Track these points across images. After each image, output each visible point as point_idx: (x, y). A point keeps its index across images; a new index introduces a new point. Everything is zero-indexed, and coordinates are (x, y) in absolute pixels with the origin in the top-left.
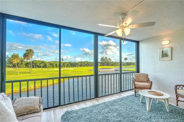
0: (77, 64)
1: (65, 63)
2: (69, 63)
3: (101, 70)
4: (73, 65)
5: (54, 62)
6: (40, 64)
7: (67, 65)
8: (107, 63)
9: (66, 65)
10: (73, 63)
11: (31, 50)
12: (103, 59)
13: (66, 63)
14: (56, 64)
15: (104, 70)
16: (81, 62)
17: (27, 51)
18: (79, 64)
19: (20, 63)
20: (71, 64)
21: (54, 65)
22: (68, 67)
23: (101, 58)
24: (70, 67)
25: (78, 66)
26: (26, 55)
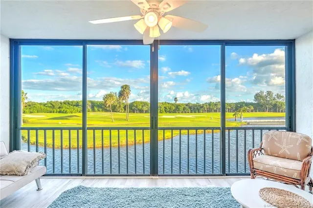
0: (202, 107)
1: (179, 105)
2: (187, 105)
3: (253, 121)
4: (194, 109)
5: (162, 103)
6: (142, 106)
7: (184, 109)
8: (271, 104)
9: (181, 108)
10: (194, 105)
11: (126, 86)
12: (261, 97)
13: (182, 104)
14: (165, 108)
15: (262, 121)
16: (210, 104)
17: (122, 87)
18: (205, 106)
19: (118, 105)
20: (190, 108)
21: (162, 109)
22: (185, 112)
23: (256, 95)
24: (188, 112)
25: (204, 111)
26: (121, 94)
